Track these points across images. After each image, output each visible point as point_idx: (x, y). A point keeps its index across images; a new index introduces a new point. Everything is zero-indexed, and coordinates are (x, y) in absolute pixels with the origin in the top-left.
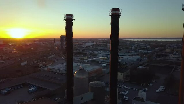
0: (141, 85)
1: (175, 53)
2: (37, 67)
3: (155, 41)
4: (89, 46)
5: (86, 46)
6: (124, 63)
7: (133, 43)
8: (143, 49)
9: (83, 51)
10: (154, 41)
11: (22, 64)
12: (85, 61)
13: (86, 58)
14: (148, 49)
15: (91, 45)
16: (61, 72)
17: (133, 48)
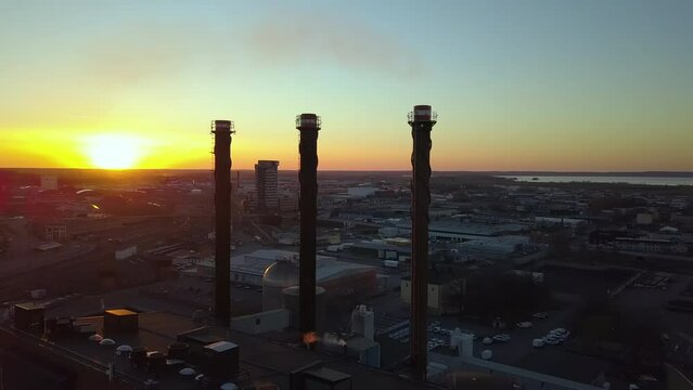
0: (495, 324)
1: (667, 228)
2: (168, 263)
3: (619, 184)
4: (359, 200)
5: (348, 200)
6: (464, 259)
7: (530, 191)
8: (553, 213)
9: (332, 216)
10: (614, 184)
11: (121, 255)
12: (330, 248)
13: (337, 239)
14: (573, 213)
15: (368, 197)
16: (240, 280)
17: (520, 208)
